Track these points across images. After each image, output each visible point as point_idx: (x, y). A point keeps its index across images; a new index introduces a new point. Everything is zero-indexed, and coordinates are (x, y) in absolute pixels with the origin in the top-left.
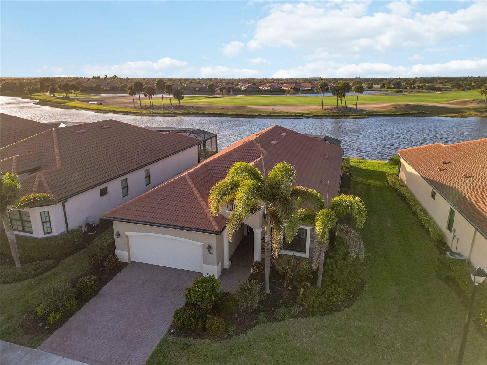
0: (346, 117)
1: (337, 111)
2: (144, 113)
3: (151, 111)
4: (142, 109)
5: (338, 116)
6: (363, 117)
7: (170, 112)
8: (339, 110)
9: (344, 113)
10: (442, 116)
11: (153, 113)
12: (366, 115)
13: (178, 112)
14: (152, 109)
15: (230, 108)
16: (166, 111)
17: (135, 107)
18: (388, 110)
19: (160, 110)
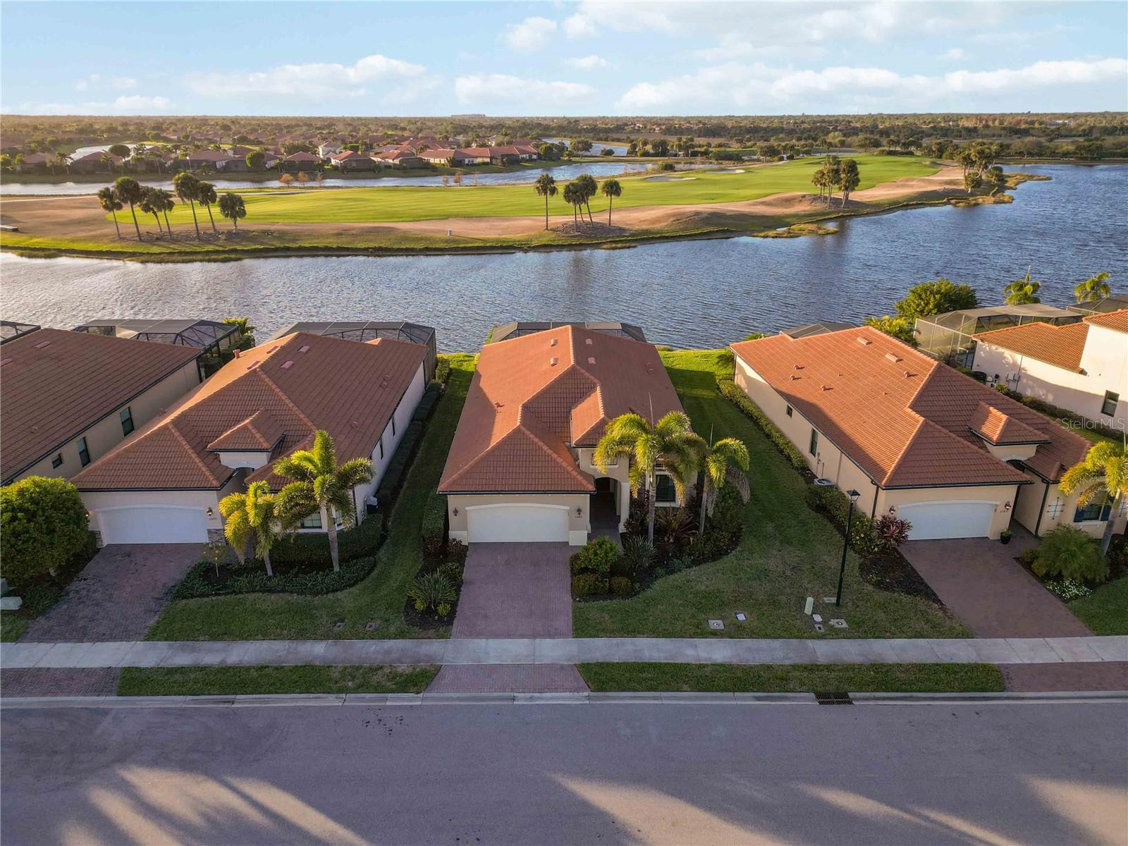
0: (597, 246)
1: (577, 233)
2: (155, 254)
3: (174, 249)
4: (143, 241)
5: (581, 245)
6: (627, 245)
7: (221, 249)
8: (579, 232)
9: (590, 238)
10: (758, 236)
11: (180, 253)
12: (630, 240)
13: (239, 248)
14: (172, 243)
15: (354, 232)
16: (210, 248)
17: (121, 238)
18: (666, 226)
19: (191, 243)
